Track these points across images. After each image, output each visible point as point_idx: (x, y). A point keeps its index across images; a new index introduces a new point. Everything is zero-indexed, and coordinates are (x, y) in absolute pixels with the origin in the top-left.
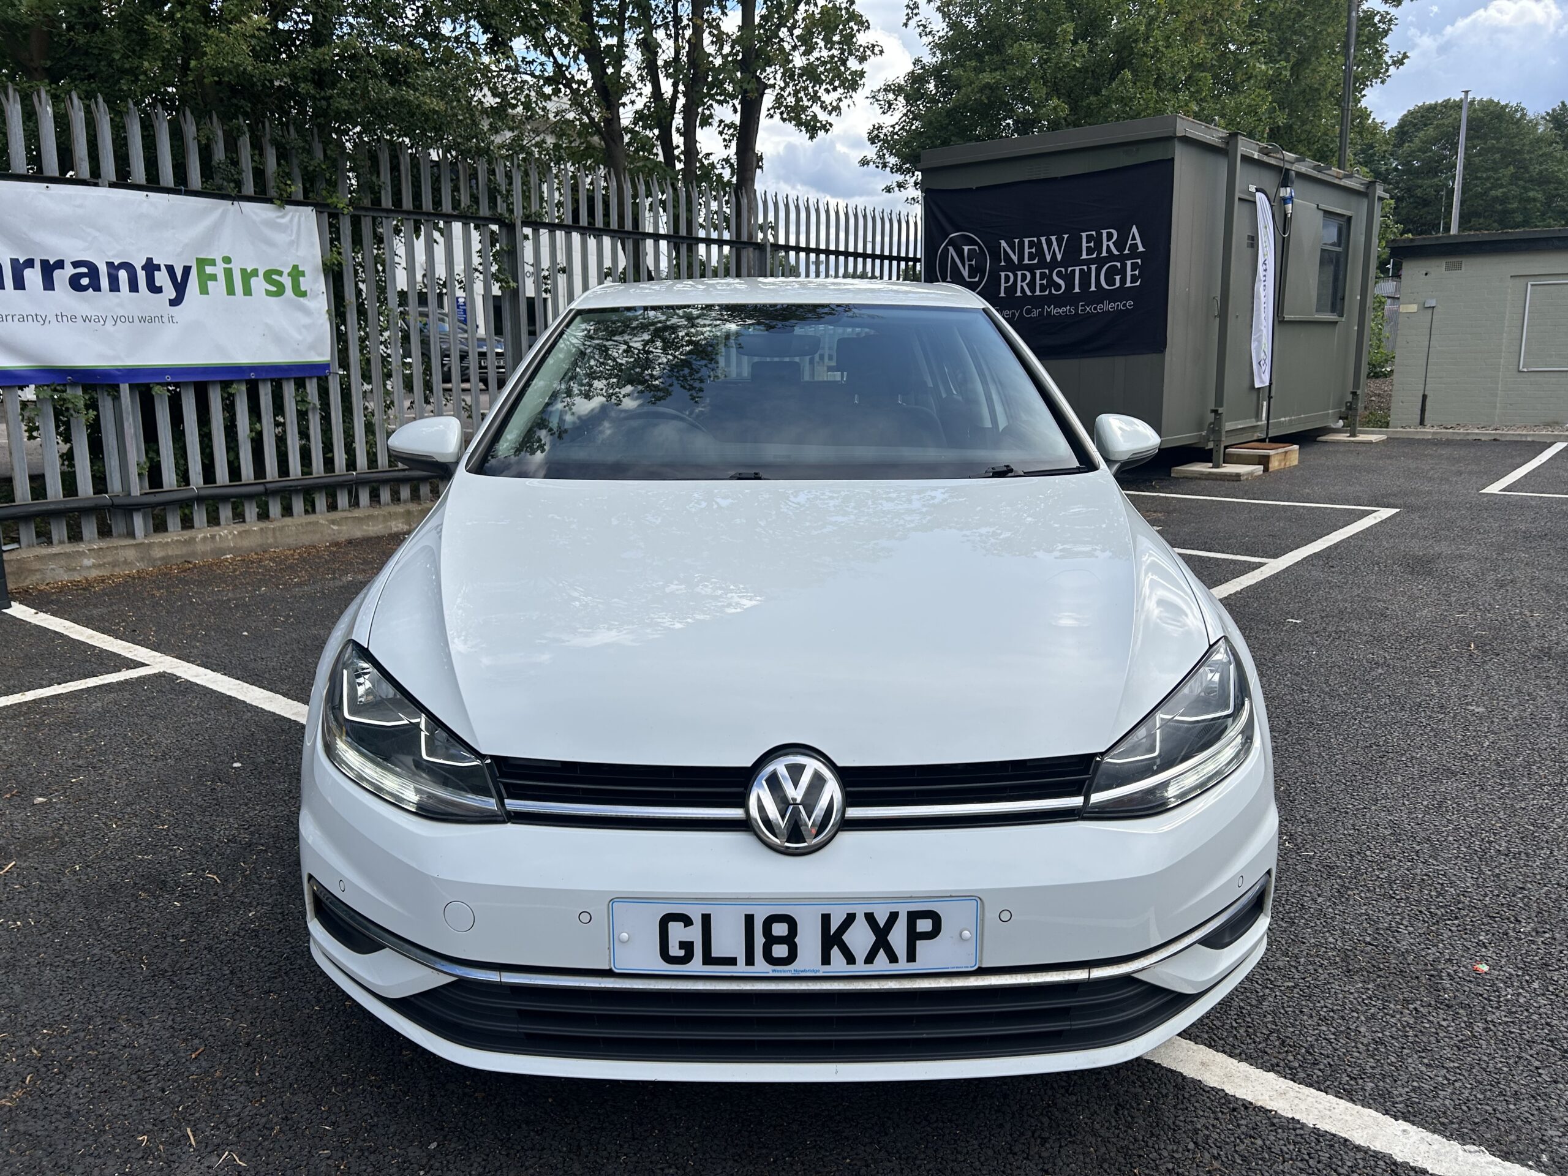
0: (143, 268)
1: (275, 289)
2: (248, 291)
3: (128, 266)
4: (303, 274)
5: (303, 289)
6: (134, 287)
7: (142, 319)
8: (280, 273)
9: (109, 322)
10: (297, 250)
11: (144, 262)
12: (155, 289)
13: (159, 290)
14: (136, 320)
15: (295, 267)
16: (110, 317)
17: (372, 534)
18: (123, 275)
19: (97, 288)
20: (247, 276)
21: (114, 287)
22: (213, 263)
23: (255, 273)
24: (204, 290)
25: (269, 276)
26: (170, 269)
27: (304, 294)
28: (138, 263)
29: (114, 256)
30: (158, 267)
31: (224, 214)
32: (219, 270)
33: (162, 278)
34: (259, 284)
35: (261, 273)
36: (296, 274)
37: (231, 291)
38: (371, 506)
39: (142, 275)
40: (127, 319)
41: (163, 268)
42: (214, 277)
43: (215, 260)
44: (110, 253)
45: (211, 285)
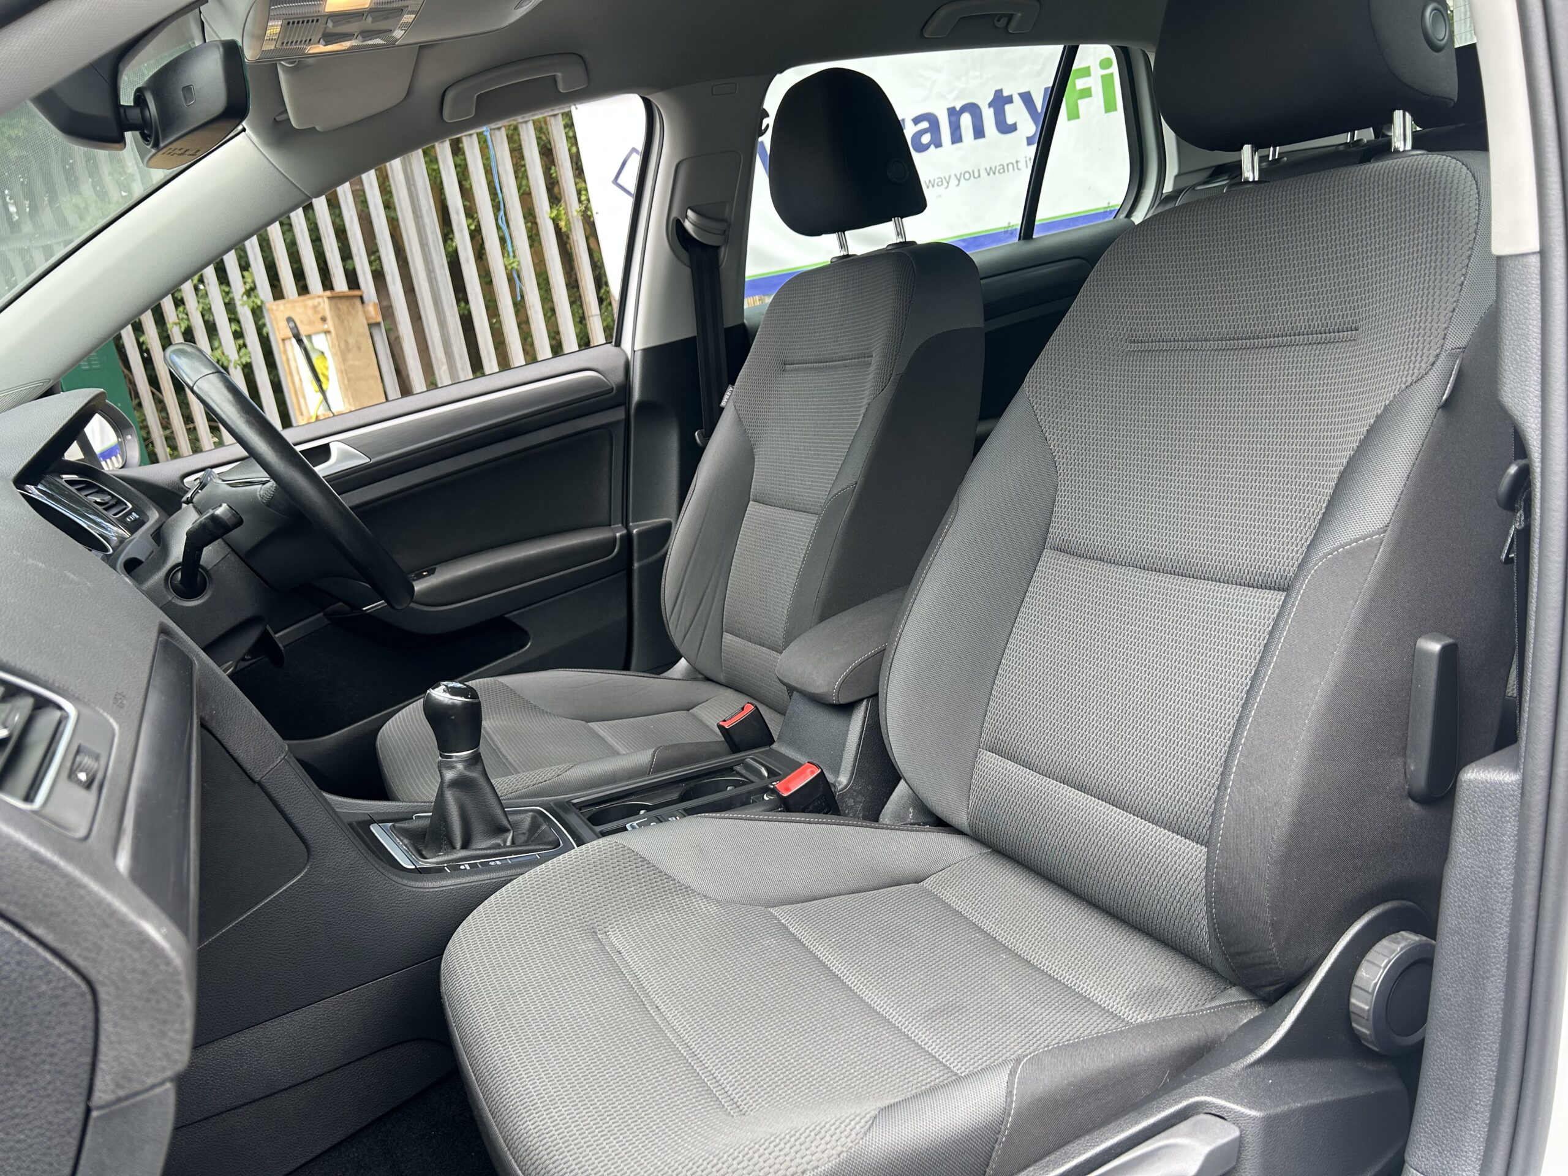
0: (990, 105)
3: (973, 109)
6: (979, 133)
7: (990, 171)
9: (953, 181)
11: (991, 97)
12: (1006, 128)
13: (1013, 128)
14: (983, 173)
16: (953, 177)
18: (966, 120)
19: (938, 145)
21: (956, 138)
22: (1086, 73)
26: (1027, 98)
28: (984, 102)
29: (955, 99)
30: (1010, 100)
32: (1094, 81)
33: (1016, 113)
37: (1111, 106)
39: (988, 115)
40: (972, 174)
41: (1017, 99)
42: (1087, 93)
43: (1089, 68)
44: (951, 96)
45: (1082, 104)
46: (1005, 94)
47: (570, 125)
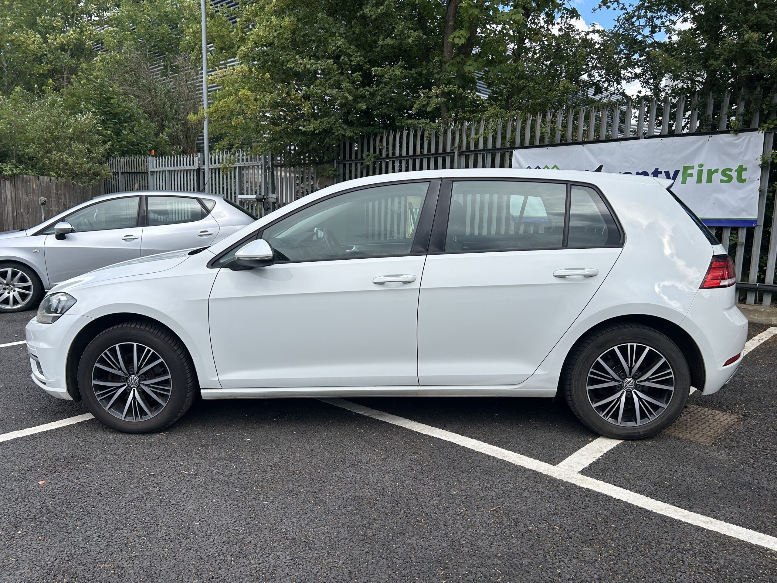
0: (652, 173)
1: (727, 179)
2: (709, 180)
3: (645, 173)
4: (745, 169)
5: (743, 178)
8: (731, 170)
10: (743, 157)
11: (654, 171)
15: (741, 166)
17: (756, 321)
20: (711, 173)
22: (693, 167)
23: (716, 171)
24: (684, 181)
25: (724, 173)
26: (667, 173)
27: (744, 181)
28: (650, 171)
29: (639, 169)
30: (661, 173)
31: (704, 144)
32: (695, 172)
34: (717, 177)
35: (720, 171)
36: (741, 170)
37: (699, 181)
38: (770, 306)
41: (663, 173)
42: (691, 175)
43: (694, 166)
44: (638, 168)
45: (688, 179)
46: (659, 170)
47: (511, 156)
